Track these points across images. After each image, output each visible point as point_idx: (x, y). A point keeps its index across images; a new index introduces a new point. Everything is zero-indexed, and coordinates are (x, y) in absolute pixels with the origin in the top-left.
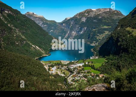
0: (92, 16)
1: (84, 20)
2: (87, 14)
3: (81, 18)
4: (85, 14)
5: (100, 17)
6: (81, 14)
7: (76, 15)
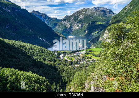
0: (89, 14)
1: (81, 17)
2: (84, 12)
3: (79, 16)
4: (83, 12)
5: (95, 15)
6: (79, 13)
7: (75, 13)
